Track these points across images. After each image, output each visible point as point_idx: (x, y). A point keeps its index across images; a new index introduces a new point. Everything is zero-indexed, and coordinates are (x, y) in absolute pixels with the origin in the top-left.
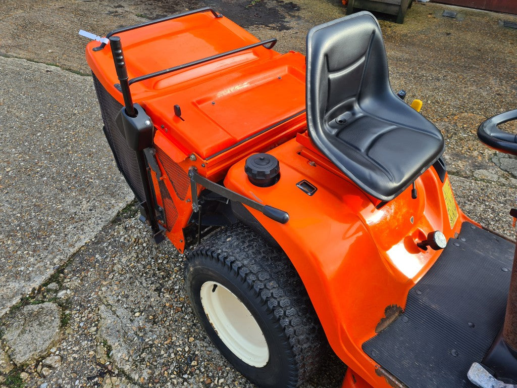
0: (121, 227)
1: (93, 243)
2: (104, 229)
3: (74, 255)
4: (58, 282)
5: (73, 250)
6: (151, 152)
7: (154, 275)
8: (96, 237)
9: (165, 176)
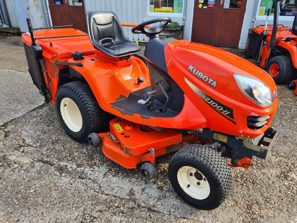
0: (35, 112)
1: (22, 117)
2: (27, 113)
3: (13, 120)
4: (5, 127)
5: (12, 118)
6: (42, 60)
7: (47, 123)
8: (23, 115)
9: (48, 71)
